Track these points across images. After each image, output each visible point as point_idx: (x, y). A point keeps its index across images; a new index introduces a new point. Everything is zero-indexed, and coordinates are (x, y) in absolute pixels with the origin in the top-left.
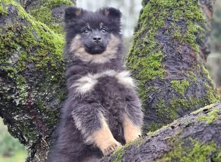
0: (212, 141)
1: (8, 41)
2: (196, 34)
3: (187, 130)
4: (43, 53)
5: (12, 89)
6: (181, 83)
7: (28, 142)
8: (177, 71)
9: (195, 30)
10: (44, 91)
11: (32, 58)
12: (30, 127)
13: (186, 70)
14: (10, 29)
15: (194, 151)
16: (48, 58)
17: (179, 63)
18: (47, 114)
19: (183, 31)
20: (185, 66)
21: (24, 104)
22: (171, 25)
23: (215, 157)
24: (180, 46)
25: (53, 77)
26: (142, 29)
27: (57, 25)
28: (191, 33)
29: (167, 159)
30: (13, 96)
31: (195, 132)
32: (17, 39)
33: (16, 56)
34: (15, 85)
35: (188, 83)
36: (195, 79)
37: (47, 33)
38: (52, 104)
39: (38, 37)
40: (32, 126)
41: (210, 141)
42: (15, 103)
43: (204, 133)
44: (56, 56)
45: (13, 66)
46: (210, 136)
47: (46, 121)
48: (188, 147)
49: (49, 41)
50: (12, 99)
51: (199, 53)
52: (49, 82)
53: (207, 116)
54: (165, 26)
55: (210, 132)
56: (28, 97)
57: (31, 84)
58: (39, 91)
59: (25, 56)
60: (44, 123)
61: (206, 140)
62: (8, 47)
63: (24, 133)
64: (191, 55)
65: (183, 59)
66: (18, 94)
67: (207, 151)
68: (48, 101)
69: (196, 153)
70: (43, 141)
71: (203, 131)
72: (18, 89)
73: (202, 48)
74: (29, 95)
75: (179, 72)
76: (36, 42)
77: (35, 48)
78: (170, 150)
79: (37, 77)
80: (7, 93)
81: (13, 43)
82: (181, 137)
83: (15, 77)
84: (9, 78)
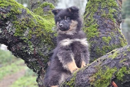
0: (115, 67)
1: (23, 26)
2: (113, 13)
3: (104, 62)
4: (39, 29)
5: (26, 47)
6: (107, 38)
7: (36, 71)
8: (105, 32)
9: (113, 11)
10: (41, 47)
11: (34, 32)
12: (36, 64)
13: (109, 31)
14: (23, 20)
15: (107, 72)
16: (42, 32)
17: (106, 28)
18: (43, 57)
19: (107, 12)
20: (109, 29)
21: (32, 54)
22: (101, 10)
23: (117, 74)
24: (106, 20)
25: (45, 40)
26: (87, 13)
27: (46, 15)
28: (111, 13)
29: (95, 76)
30: (27, 51)
31: (107, 63)
32: (27, 25)
33: (27, 32)
34: (28, 45)
35: (110, 38)
36: (114, 35)
37: (41, 20)
38: (45, 53)
39: (37, 22)
40: (37, 63)
41: (114, 67)
42: (29, 54)
43: (111, 63)
44: (45, 30)
45: (26, 37)
46: (114, 64)
47: (43, 61)
48: (104, 70)
49: (42, 24)
50: (27, 52)
51: (116, 23)
52: (43, 43)
53: (113, 55)
54: (98, 11)
55: (114, 63)
56: (34, 51)
57: (35, 44)
58: (39, 47)
59: (31, 32)
60: (42, 62)
61: (112, 66)
62: (23, 28)
63: (34, 67)
64: (111, 24)
65: (108, 26)
66: (29, 50)
67: (113, 71)
68: (43, 52)
69: (108, 73)
70: (43, 70)
71: (111, 62)
72: (29, 47)
73: (117, 20)
74: (34, 50)
75: (106, 33)
76: (35, 25)
77: (35, 28)
78: (96, 72)
79: (37, 41)
80: (24, 49)
81: (25, 27)
82: (101, 65)
83: (27, 42)
84: (25, 42)
